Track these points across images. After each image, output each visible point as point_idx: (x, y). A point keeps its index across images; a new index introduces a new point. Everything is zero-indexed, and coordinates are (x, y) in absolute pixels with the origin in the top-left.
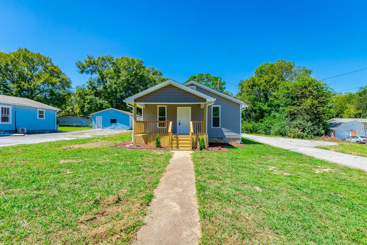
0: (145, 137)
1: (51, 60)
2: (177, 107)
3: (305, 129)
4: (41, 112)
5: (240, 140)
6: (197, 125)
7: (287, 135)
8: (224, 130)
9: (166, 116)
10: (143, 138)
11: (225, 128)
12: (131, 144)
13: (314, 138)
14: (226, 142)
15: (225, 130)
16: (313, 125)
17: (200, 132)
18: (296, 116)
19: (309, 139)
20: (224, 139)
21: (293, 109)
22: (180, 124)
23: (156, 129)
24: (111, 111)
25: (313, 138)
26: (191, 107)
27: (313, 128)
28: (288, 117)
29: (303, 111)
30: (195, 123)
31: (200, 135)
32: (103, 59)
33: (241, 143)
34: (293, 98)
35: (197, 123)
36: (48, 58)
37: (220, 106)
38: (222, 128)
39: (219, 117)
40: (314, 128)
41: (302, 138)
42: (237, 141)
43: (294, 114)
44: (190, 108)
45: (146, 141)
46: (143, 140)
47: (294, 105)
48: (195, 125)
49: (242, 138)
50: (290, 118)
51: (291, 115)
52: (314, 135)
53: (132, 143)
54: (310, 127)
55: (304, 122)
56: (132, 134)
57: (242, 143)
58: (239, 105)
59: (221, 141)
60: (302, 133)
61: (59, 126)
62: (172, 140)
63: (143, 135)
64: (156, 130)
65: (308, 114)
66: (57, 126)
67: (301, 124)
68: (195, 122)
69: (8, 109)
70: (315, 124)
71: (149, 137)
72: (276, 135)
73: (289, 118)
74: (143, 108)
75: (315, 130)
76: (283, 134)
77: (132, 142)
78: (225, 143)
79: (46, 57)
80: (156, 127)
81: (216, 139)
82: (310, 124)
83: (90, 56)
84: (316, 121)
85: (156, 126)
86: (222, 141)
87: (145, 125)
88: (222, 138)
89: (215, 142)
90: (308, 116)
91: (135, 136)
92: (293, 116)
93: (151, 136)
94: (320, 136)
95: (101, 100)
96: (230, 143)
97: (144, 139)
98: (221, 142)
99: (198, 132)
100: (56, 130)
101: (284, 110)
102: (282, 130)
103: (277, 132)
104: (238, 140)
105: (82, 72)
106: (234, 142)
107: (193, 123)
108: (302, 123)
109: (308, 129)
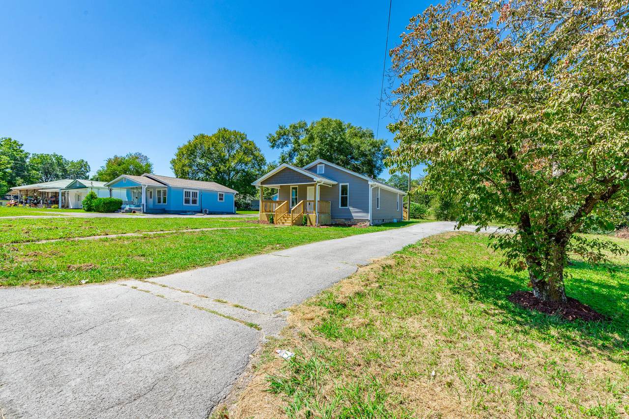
2: (307, 187)
4: (221, 195)
5: (369, 221)
8: (351, 209)
9: (298, 197)
11: (354, 208)
15: (354, 210)
20: (352, 220)
32: (295, 127)
36: (244, 134)
37: (348, 184)
39: (347, 196)
57: (372, 225)
58: (367, 181)
59: (348, 222)
69: (189, 192)
74: (279, 189)
79: (242, 133)
81: (344, 220)
83: (281, 125)
86: (350, 222)
88: (350, 219)
89: (343, 224)
100: (234, 212)
104: (367, 222)
105: (273, 147)
106: (363, 223)
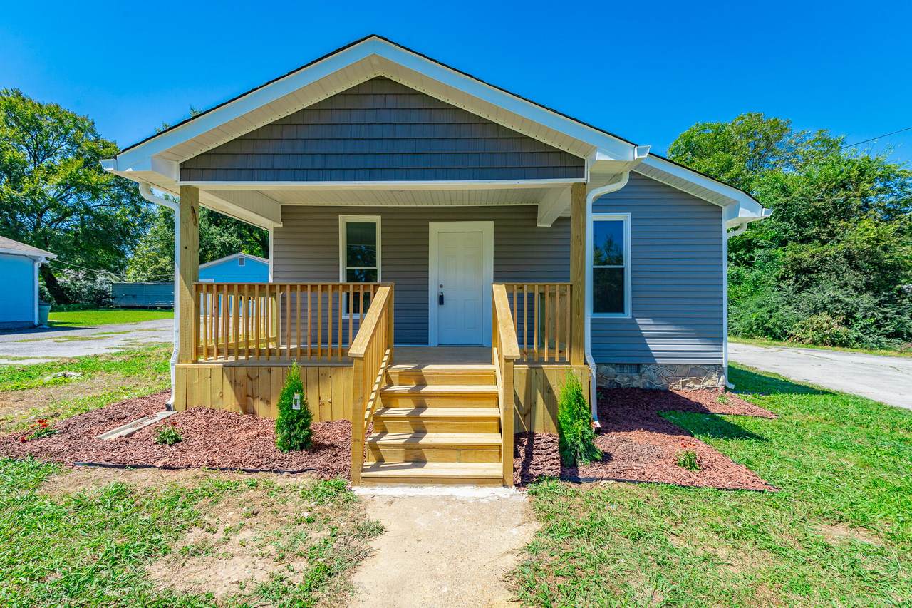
0: (241, 372)
1: (93, 123)
2: (431, 224)
3: (854, 318)
5: (721, 373)
6: (531, 303)
7: (792, 335)
8: (645, 325)
9: (379, 267)
10: (226, 381)
11: (653, 318)
12: (162, 415)
13: (886, 346)
14: (658, 384)
15: (654, 328)
16: (880, 304)
17: (552, 348)
18: (814, 276)
19: (872, 348)
20: (648, 372)
21: (807, 253)
22: (441, 300)
23: (335, 323)
24: (241, 263)
25: (884, 344)
26: (492, 223)
27: (882, 313)
28: (787, 278)
29: (841, 259)
30: (520, 297)
31: (551, 361)
33: (726, 389)
34: (800, 222)
35: (531, 296)
37: (629, 216)
38: (639, 321)
39: (623, 269)
40: (886, 313)
41: (844, 344)
42: (710, 378)
43: (808, 271)
44: (488, 227)
45: (248, 396)
46: (229, 391)
47: (807, 240)
48: (520, 303)
49: (729, 366)
50: (796, 281)
51: (798, 272)
52: (888, 336)
53: (169, 408)
54: (869, 309)
55: (848, 296)
56: (173, 358)
57: (732, 387)
58: (716, 211)
59: (632, 380)
60: (844, 329)
61: (51, 311)
62: (388, 398)
63: (232, 359)
64: (335, 329)
65: (856, 268)
66: (40, 310)
67: (839, 301)
68: (522, 288)
70: (886, 302)
71: (264, 373)
72: (752, 337)
73: (792, 282)
74: (276, 230)
75: (886, 318)
76: (777, 334)
77: (171, 402)
78: (651, 390)
80: (336, 316)
81: (611, 370)
82: (867, 299)
84: (891, 289)
85: (336, 310)
86: (636, 377)
87: (283, 304)
88: (639, 365)
90: (857, 276)
91: (185, 368)
92: (804, 276)
93: (274, 370)
94: (904, 339)
95: (226, 234)
96: (677, 388)
97: (235, 384)
98: (635, 384)
99: (542, 346)
100: (36, 322)
101: (771, 258)
102: (773, 320)
103: (755, 327)
104: (715, 375)
106: (696, 382)
107: (510, 297)
108: (842, 297)
109: (865, 317)
